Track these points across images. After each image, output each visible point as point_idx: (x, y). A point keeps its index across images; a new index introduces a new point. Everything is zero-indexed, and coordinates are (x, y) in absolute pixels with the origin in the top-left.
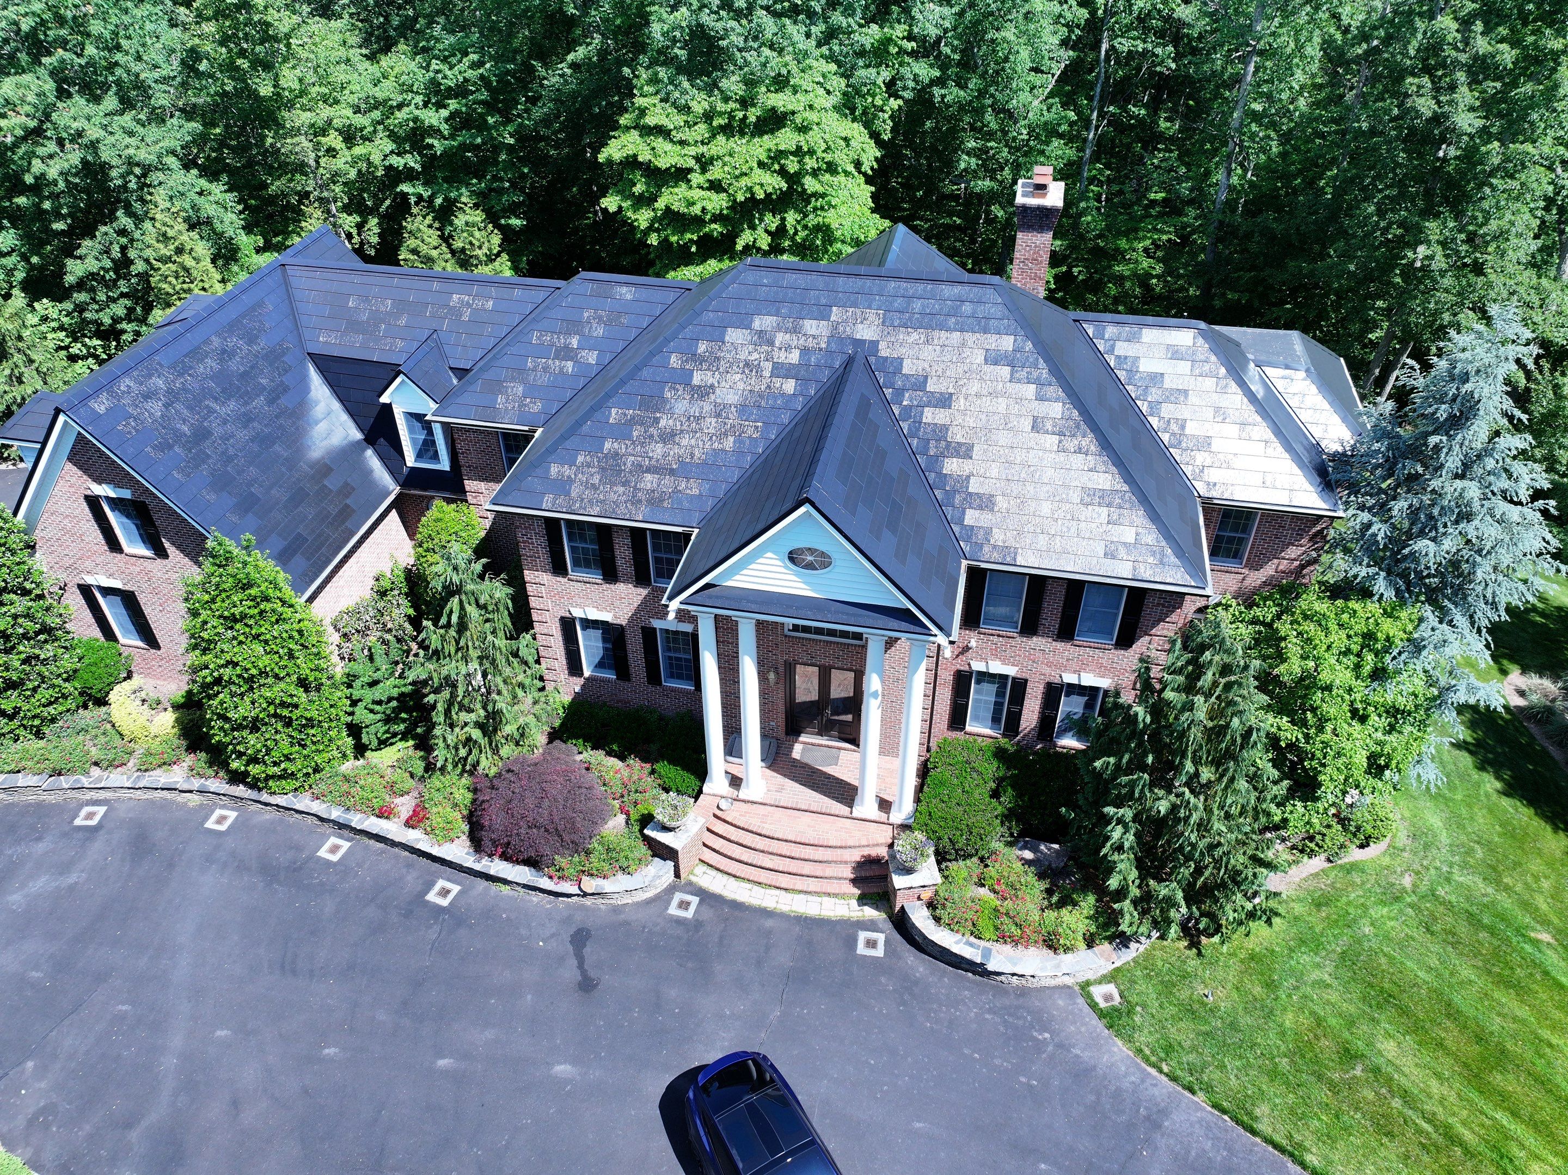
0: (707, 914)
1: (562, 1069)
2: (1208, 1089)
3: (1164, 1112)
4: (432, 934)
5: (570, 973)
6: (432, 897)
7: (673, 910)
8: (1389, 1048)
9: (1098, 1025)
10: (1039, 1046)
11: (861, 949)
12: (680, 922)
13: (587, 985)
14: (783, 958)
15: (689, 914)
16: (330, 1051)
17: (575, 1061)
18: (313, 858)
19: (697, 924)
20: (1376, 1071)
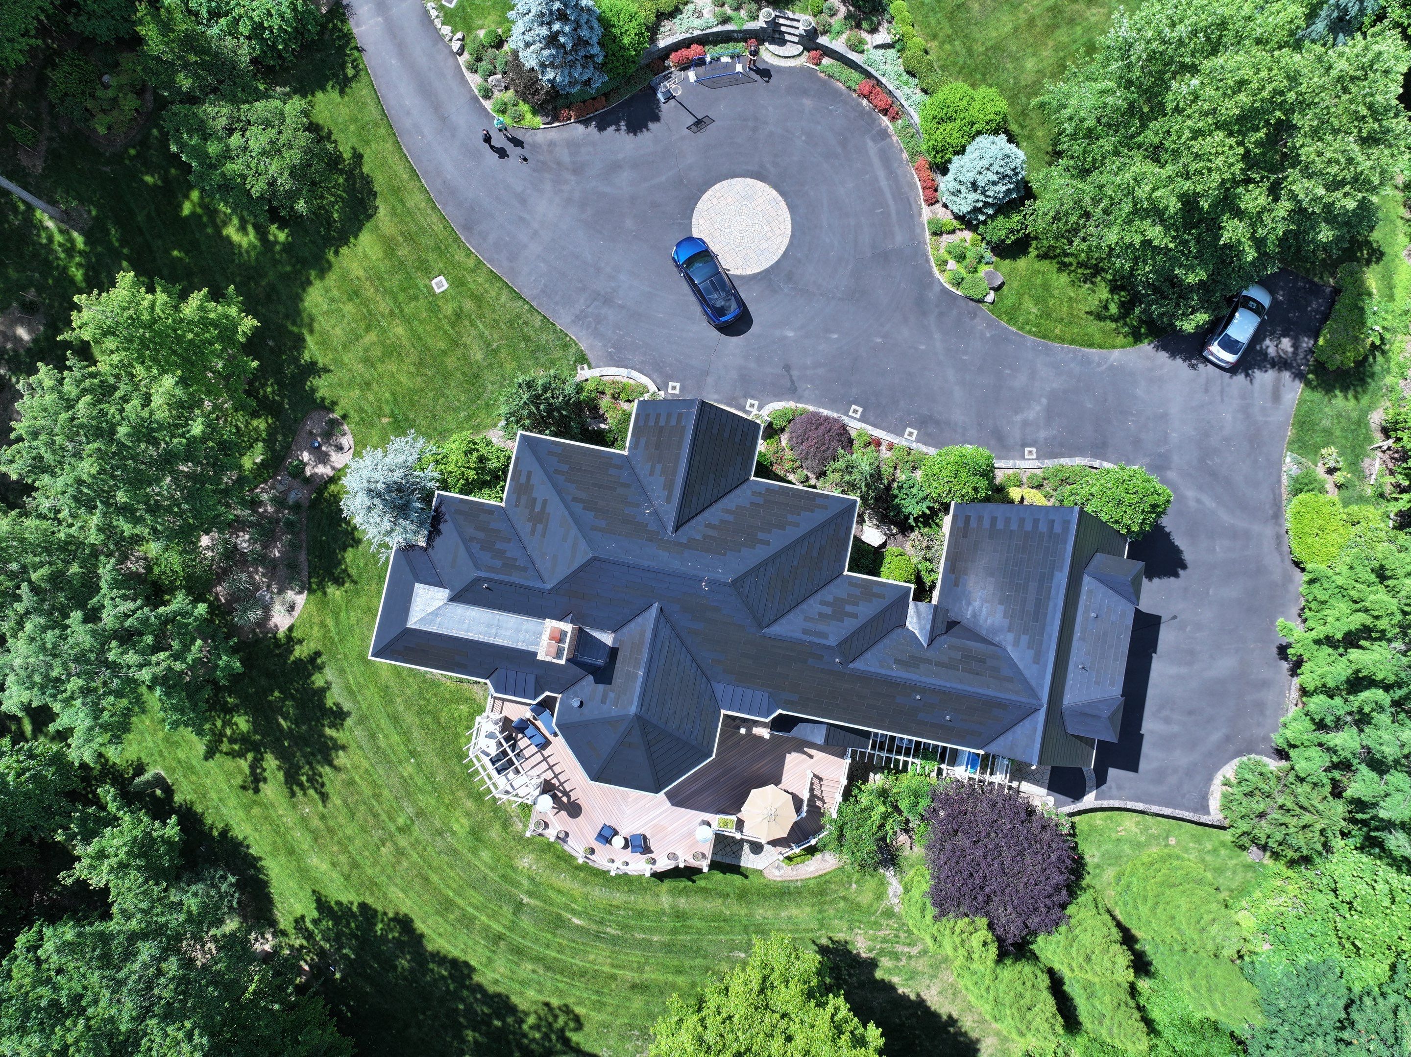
0: (741, 401)
1: (791, 334)
2: (555, 331)
3: (573, 322)
4: (854, 391)
5: (795, 373)
6: (860, 410)
7: (756, 403)
8: (479, 356)
9: (590, 355)
10: (613, 347)
11: (678, 385)
12: (753, 397)
13: (787, 368)
14: (710, 380)
15: (750, 401)
16: (879, 340)
17: (786, 337)
18: (919, 430)
19: (747, 396)
20: (488, 346)
